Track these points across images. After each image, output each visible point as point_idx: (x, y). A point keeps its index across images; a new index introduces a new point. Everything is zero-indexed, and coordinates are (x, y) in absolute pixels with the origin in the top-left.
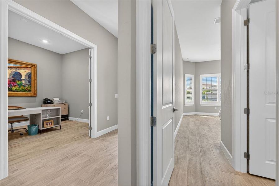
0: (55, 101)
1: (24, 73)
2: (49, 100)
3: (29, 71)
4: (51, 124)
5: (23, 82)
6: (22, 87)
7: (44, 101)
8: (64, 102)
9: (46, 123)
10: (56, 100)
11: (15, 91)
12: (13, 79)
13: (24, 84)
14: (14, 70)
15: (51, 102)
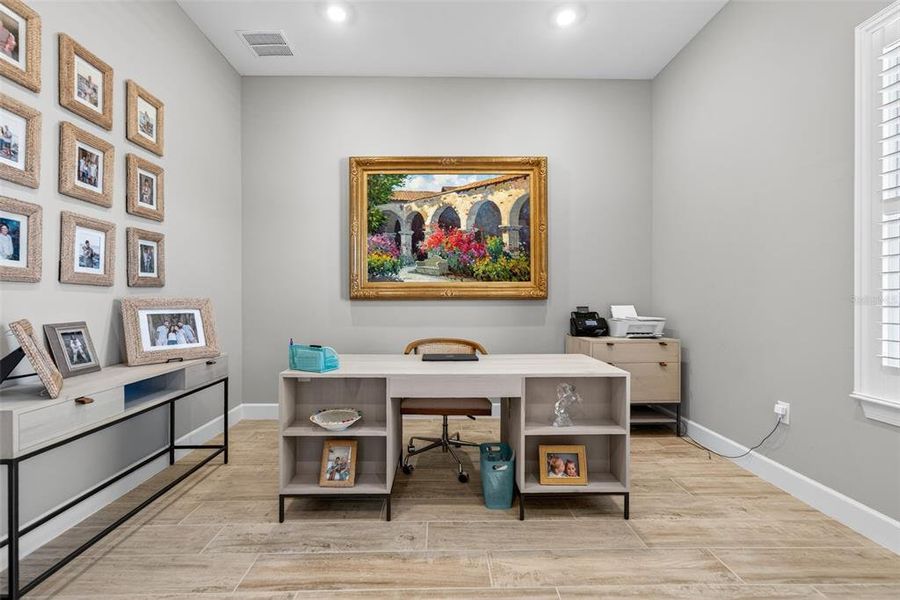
0: (619, 320)
1: (505, 200)
2: (592, 315)
3: (521, 192)
4: (572, 466)
5: (506, 238)
6: (502, 259)
7: (573, 321)
8: (658, 332)
9: (549, 456)
10: (623, 314)
11: (482, 279)
12: (477, 230)
13: (506, 249)
14: (479, 197)
15: (602, 328)
